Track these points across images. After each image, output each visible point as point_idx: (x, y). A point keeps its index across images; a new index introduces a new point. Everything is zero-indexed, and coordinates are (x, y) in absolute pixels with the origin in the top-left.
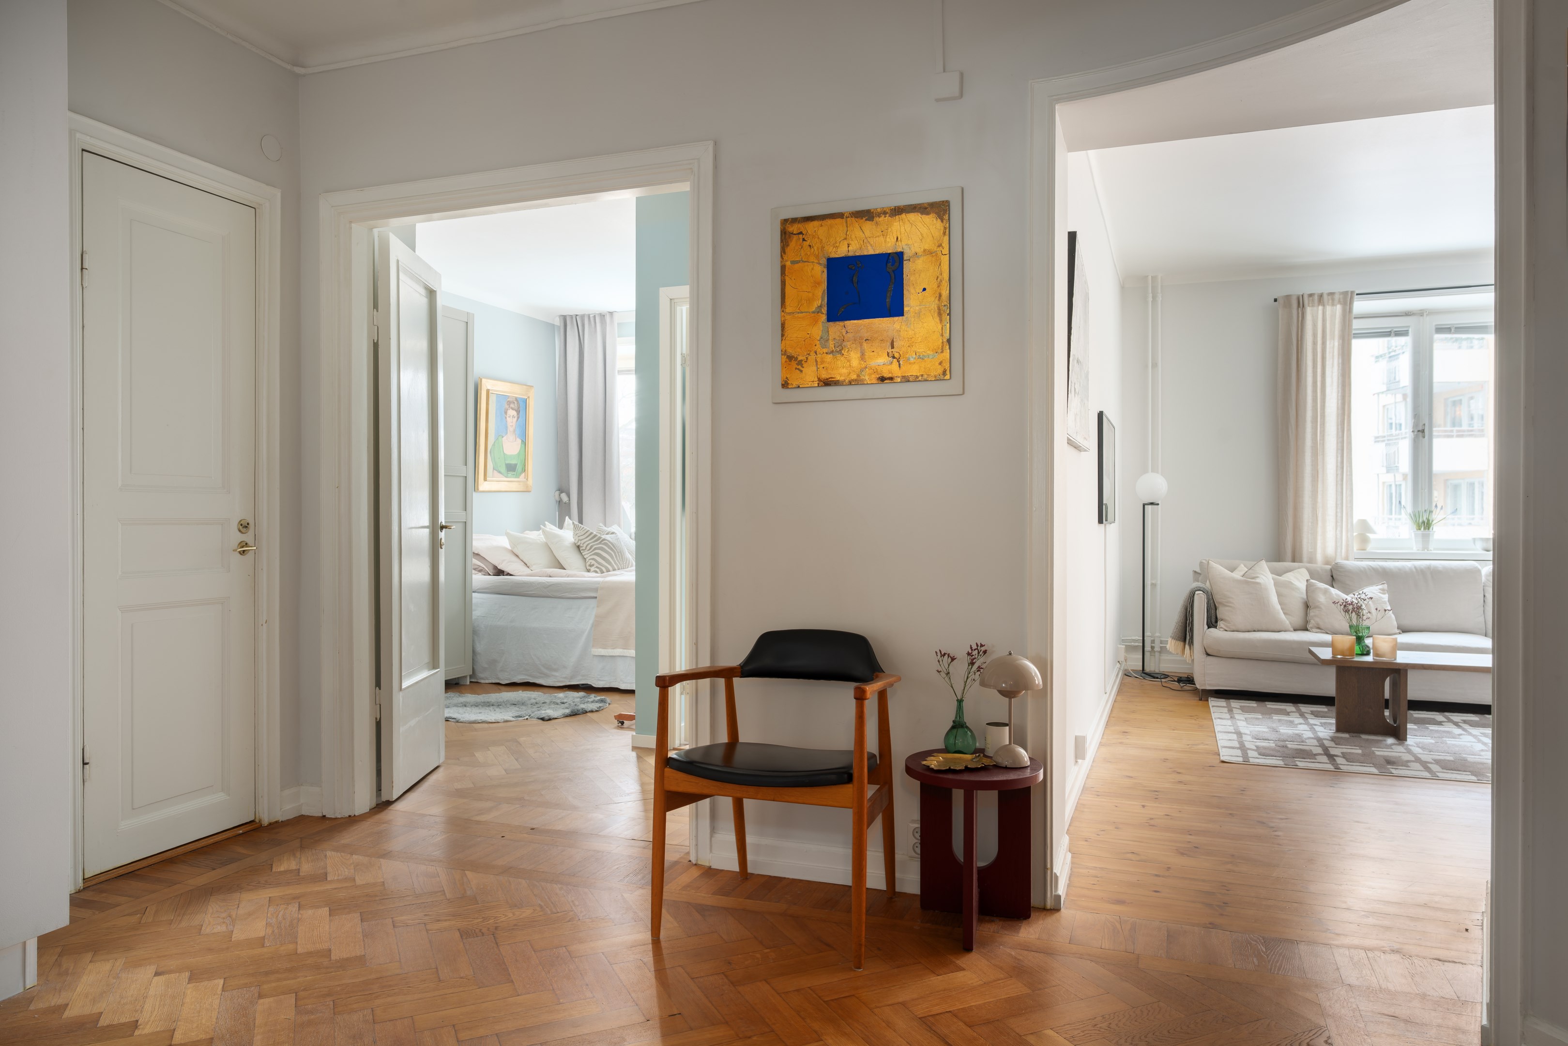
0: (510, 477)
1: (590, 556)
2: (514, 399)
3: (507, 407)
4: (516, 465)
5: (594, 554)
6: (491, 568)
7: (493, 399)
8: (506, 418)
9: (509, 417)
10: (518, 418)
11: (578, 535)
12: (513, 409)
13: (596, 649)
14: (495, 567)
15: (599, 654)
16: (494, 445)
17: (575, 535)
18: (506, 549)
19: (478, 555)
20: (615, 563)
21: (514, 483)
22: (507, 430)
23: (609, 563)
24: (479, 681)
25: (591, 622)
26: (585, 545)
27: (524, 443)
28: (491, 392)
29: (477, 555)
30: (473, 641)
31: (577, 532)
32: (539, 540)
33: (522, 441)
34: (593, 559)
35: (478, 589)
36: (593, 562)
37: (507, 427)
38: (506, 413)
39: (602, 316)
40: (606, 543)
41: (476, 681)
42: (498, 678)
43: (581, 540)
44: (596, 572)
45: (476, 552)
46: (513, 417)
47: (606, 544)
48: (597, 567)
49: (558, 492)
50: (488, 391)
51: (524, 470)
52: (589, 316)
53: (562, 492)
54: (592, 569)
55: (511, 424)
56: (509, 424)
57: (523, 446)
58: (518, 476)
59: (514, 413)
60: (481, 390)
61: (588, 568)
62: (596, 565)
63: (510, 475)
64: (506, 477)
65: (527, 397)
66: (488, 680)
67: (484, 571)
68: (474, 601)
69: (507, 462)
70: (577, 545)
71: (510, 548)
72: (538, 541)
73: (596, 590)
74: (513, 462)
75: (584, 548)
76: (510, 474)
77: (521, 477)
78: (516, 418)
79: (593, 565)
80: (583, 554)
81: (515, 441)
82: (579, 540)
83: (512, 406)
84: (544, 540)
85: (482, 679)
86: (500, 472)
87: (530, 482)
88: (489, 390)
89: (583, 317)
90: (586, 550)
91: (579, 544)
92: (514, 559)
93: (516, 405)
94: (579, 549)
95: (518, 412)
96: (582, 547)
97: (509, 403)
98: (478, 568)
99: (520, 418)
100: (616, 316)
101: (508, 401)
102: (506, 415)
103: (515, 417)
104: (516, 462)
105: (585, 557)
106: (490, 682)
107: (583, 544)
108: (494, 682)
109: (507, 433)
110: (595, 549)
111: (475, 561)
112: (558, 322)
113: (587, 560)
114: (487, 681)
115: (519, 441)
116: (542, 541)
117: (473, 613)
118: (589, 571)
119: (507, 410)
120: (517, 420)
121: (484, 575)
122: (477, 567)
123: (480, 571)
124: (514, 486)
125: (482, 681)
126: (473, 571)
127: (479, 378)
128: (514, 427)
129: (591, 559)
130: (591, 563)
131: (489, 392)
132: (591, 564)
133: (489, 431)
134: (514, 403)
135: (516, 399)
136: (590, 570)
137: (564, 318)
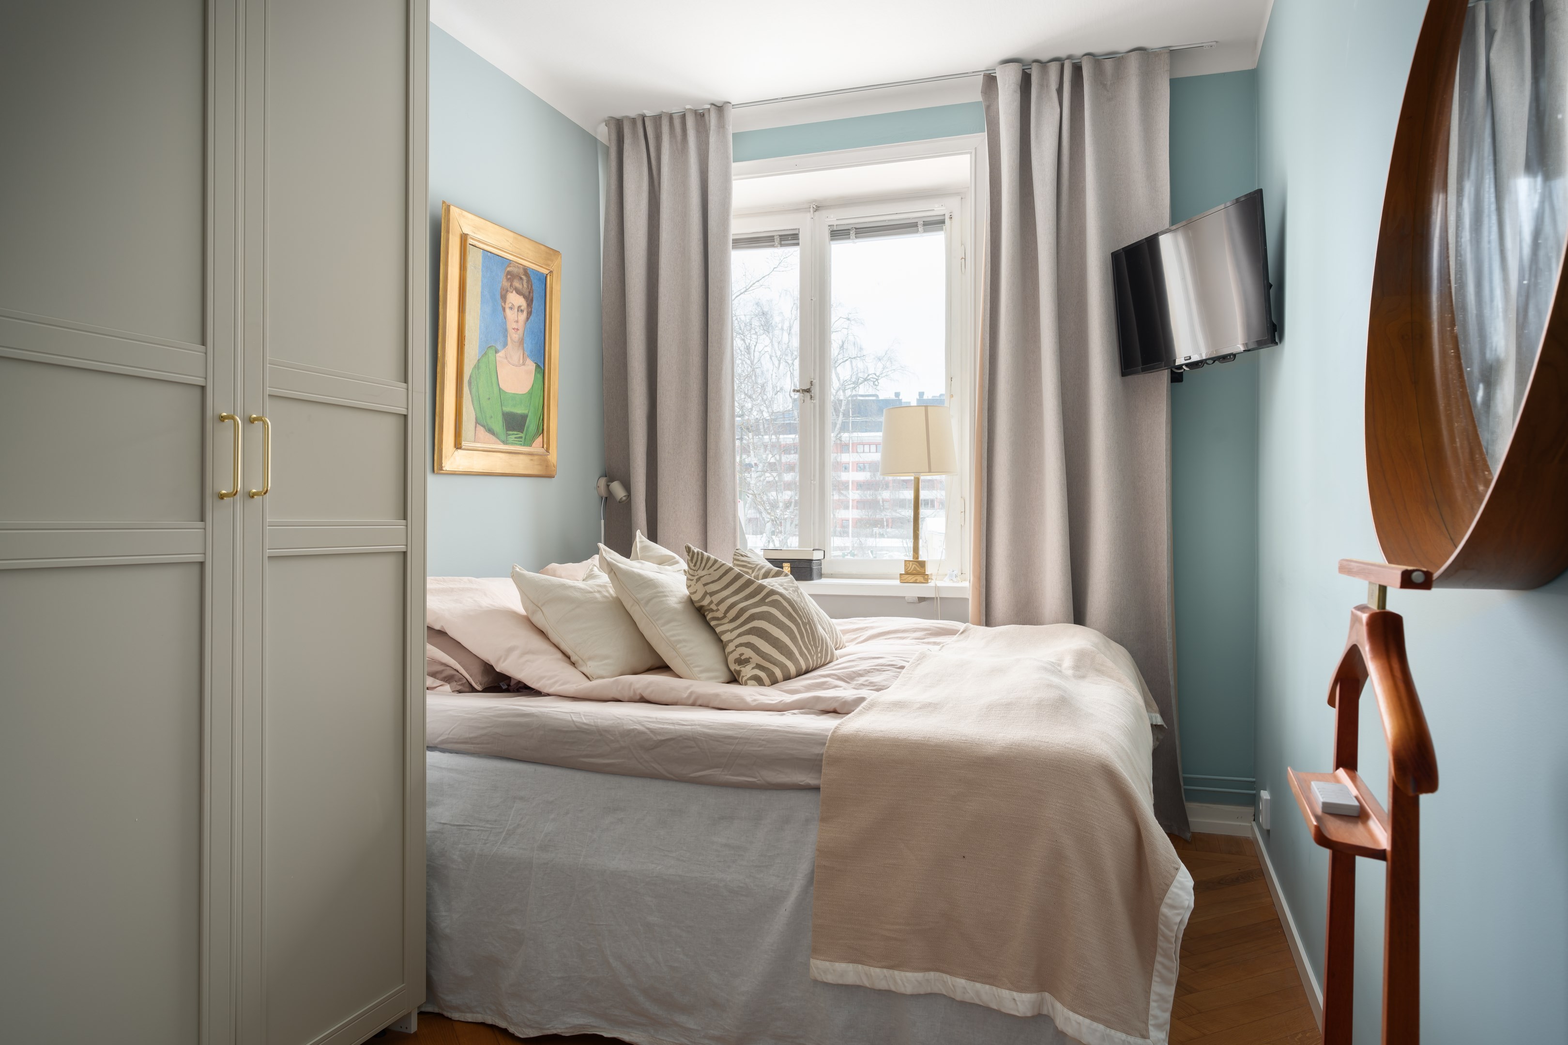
0: (512, 444)
1: (739, 635)
2: (521, 271)
3: (507, 284)
4: (524, 417)
5: (750, 632)
6: (477, 669)
7: (475, 260)
8: (504, 309)
9: (511, 308)
10: (529, 314)
11: (704, 580)
12: (519, 292)
13: (827, 963)
14: (488, 668)
15: (840, 982)
16: (477, 367)
17: (693, 577)
18: (514, 615)
19: (442, 633)
20: (802, 653)
21: (521, 457)
22: (506, 337)
23: (789, 655)
24: (446, 1014)
25: (804, 868)
26: (723, 607)
27: (542, 369)
28: (470, 241)
29: (439, 635)
30: (429, 897)
31: (701, 573)
32: (599, 592)
33: (538, 366)
34: (748, 645)
35: (442, 742)
36: (748, 653)
37: (506, 330)
38: (504, 298)
39: (700, 116)
40: (776, 601)
41: (436, 1010)
42: (504, 1017)
43: (712, 594)
44: (760, 682)
45: (437, 627)
46: (520, 309)
47: (775, 604)
48: (759, 667)
49: (603, 481)
50: (464, 238)
51: (541, 430)
52: (671, 117)
53: (611, 480)
54: (747, 671)
55: (515, 326)
56: (511, 325)
57: (540, 376)
58: (529, 443)
59: (519, 301)
60: (448, 232)
61: (734, 667)
62: (756, 659)
63: (512, 438)
64: (505, 442)
65: (547, 272)
66: (473, 1012)
67: (460, 680)
68: (431, 776)
69: (508, 409)
70: (697, 605)
71: (521, 611)
72: (597, 595)
73: (815, 764)
74: (519, 410)
75: (719, 614)
76: (513, 436)
77: (534, 445)
78: (525, 313)
79: (747, 661)
80: (718, 630)
81: (524, 364)
82: (706, 593)
83: (517, 284)
84: (612, 591)
85: (457, 1009)
86: (491, 431)
87: (553, 457)
88: (466, 235)
89: (657, 119)
90: (726, 620)
91: (705, 603)
92: (537, 643)
93: (525, 286)
94: (704, 617)
95: (530, 301)
96: (712, 610)
97: (511, 277)
98: (441, 672)
99: (534, 314)
100: (732, 115)
101: (509, 273)
102: (505, 302)
103: (522, 311)
104: (526, 412)
105: (725, 638)
106: (479, 1018)
107: (718, 604)
108: (490, 1022)
109: (505, 345)
110: (752, 618)
111: (434, 652)
112: (603, 134)
113: (730, 647)
114: (469, 1017)
115: (531, 366)
116: (606, 594)
117: (429, 811)
118: (734, 679)
119: (507, 291)
120: (528, 319)
121: (460, 692)
122: (440, 668)
123: (448, 679)
124: (520, 464)
125: (456, 1016)
126: (430, 682)
127: (444, 202)
128: (520, 332)
129: (741, 645)
130: (742, 655)
131: (466, 240)
132: (743, 658)
133: (467, 334)
134: (521, 278)
135: (526, 270)
136: (739, 672)
137: (618, 126)
